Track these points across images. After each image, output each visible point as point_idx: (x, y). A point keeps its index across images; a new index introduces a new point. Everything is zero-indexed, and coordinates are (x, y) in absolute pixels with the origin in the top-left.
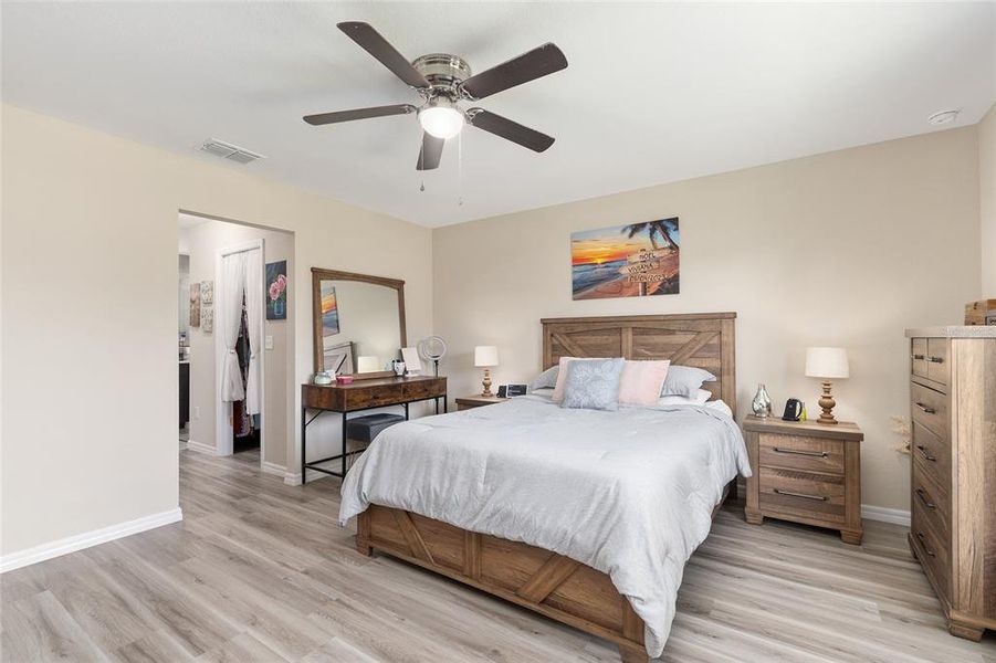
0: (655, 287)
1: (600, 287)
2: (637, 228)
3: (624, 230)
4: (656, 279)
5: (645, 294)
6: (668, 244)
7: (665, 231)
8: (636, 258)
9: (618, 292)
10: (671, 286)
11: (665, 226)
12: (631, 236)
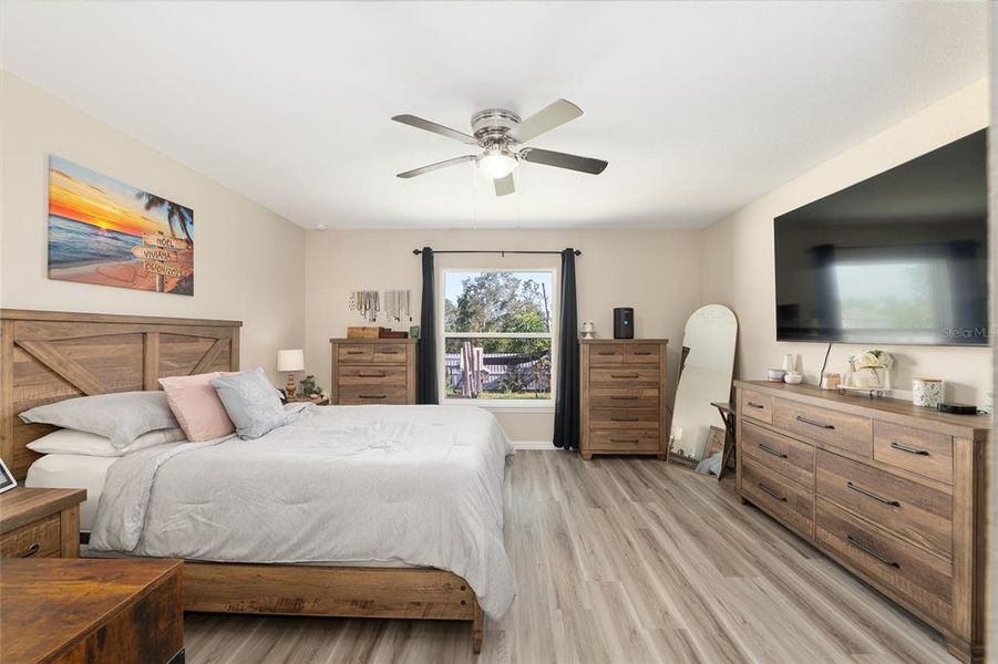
0: (172, 284)
1: (104, 266)
2: (155, 201)
3: (140, 195)
4: (174, 274)
5: (162, 291)
6: (184, 237)
7: (182, 219)
8: (153, 240)
9: (130, 280)
10: (185, 287)
11: (181, 214)
12: (148, 207)
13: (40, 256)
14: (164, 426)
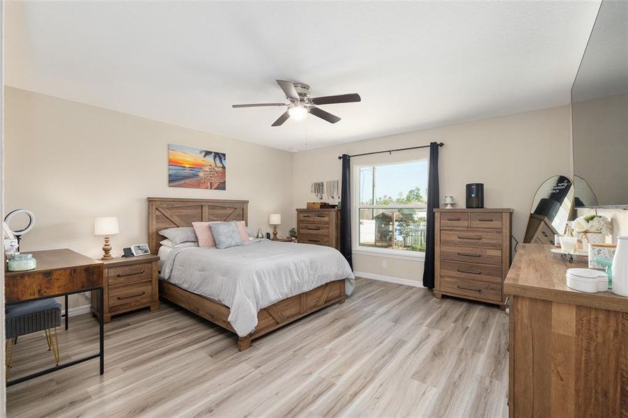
0: (216, 186)
1: (187, 181)
2: (208, 153)
3: (201, 152)
4: (216, 181)
5: (211, 189)
6: (221, 165)
7: (220, 159)
8: (207, 169)
9: (198, 185)
10: (222, 186)
11: (220, 156)
12: (205, 156)
13: (166, 179)
14: (193, 240)
